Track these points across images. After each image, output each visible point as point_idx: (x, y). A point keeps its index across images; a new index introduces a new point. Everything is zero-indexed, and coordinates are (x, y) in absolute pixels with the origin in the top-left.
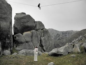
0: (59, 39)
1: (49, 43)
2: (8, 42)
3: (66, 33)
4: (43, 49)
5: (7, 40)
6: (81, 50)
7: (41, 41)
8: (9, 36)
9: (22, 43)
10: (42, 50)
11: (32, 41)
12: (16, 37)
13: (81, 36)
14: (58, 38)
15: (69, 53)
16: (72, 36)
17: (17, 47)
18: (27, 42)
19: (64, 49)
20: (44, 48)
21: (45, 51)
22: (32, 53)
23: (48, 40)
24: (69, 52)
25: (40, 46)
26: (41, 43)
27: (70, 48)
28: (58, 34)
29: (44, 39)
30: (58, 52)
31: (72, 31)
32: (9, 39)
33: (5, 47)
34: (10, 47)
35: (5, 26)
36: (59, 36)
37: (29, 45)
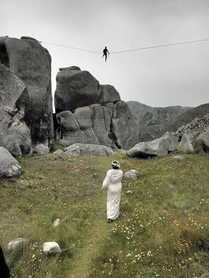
0: (150, 124)
1: (130, 131)
2: (45, 127)
3: (166, 112)
4: (117, 144)
5: (41, 123)
6: (195, 147)
7: (111, 126)
8: (46, 115)
9: (72, 130)
10: (115, 146)
11: (93, 126)
12: (60, 119)
13: (197, 119)
14: (148, 122)
15: (169, 152)
16: (179, 117)
17: (62, 138)
18: (83, 128)
19: (160, 145)
20: (119, 141)
21: (119, 148)
22: (93, 151)
23: (127, 124)
24: (170, 150)
25: (110, 138)
26: (111, 131)
27: (173, 142)
28: (148, 114)
29: (119, 123)
30: (146, 150)
31: (179, 107)
32: (46, 121)
33: (38, 137)
34: (49, 138)
35: (38, 95)
36: (150, 118)
37: (88, 136)
